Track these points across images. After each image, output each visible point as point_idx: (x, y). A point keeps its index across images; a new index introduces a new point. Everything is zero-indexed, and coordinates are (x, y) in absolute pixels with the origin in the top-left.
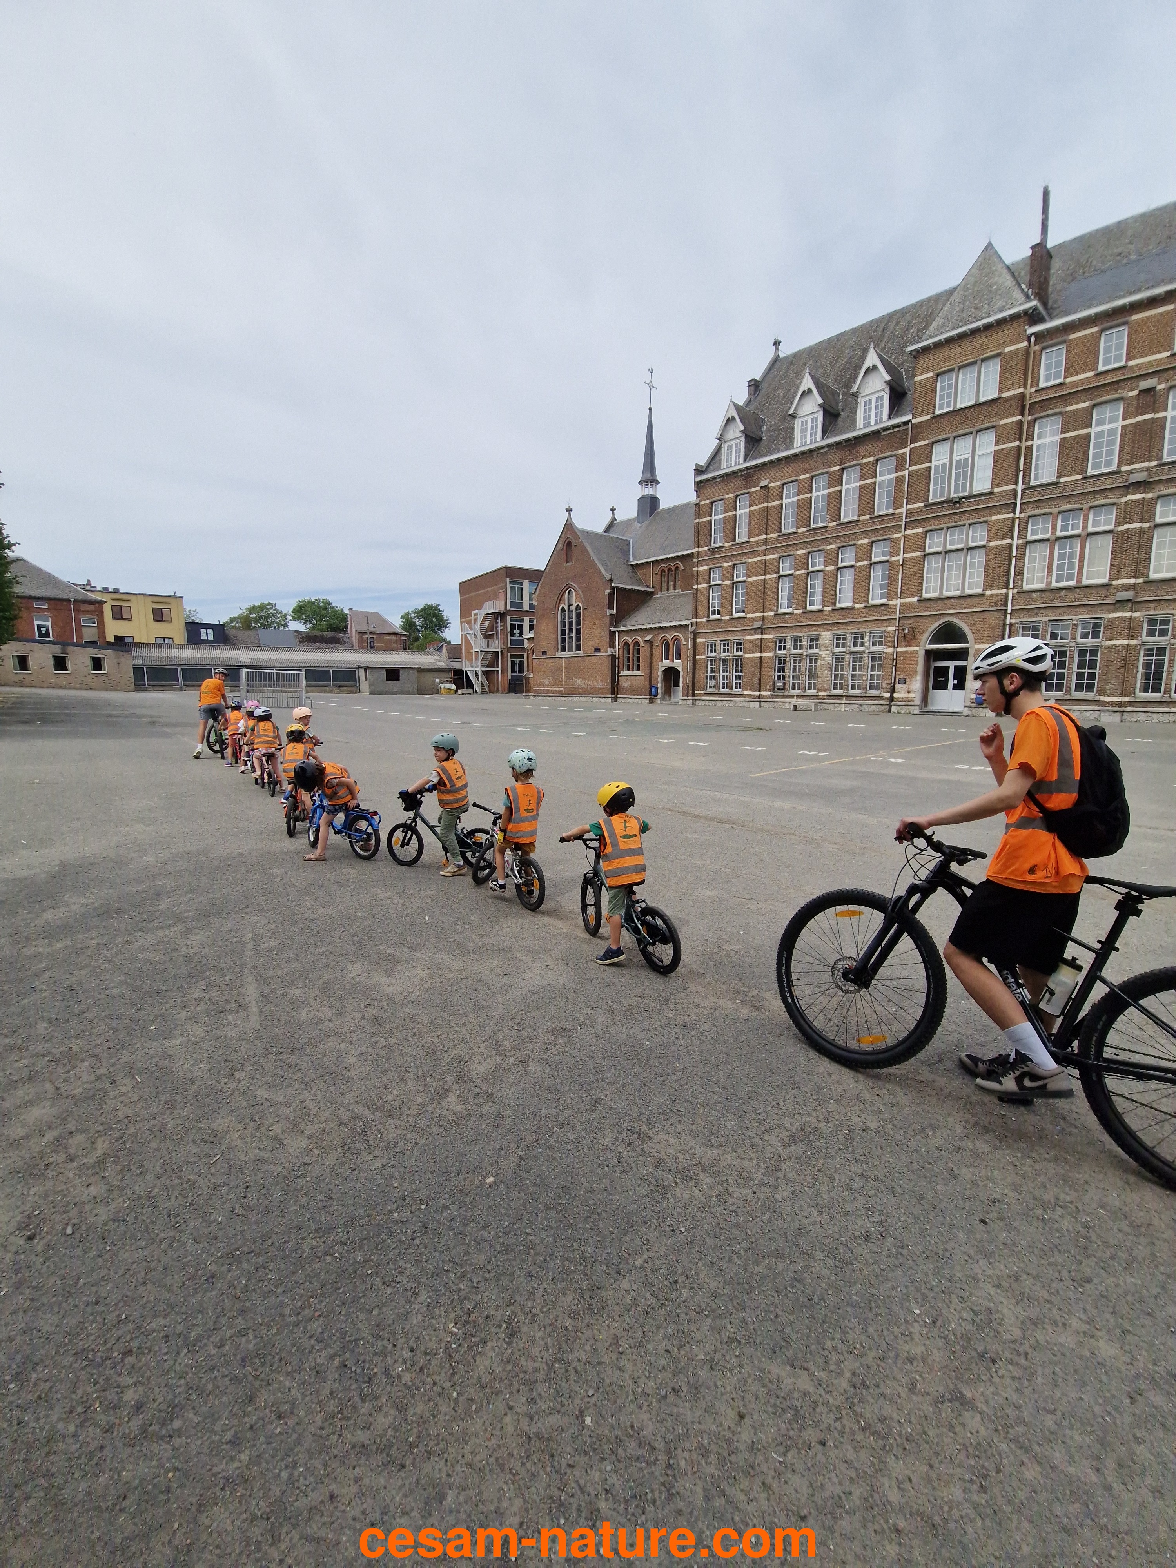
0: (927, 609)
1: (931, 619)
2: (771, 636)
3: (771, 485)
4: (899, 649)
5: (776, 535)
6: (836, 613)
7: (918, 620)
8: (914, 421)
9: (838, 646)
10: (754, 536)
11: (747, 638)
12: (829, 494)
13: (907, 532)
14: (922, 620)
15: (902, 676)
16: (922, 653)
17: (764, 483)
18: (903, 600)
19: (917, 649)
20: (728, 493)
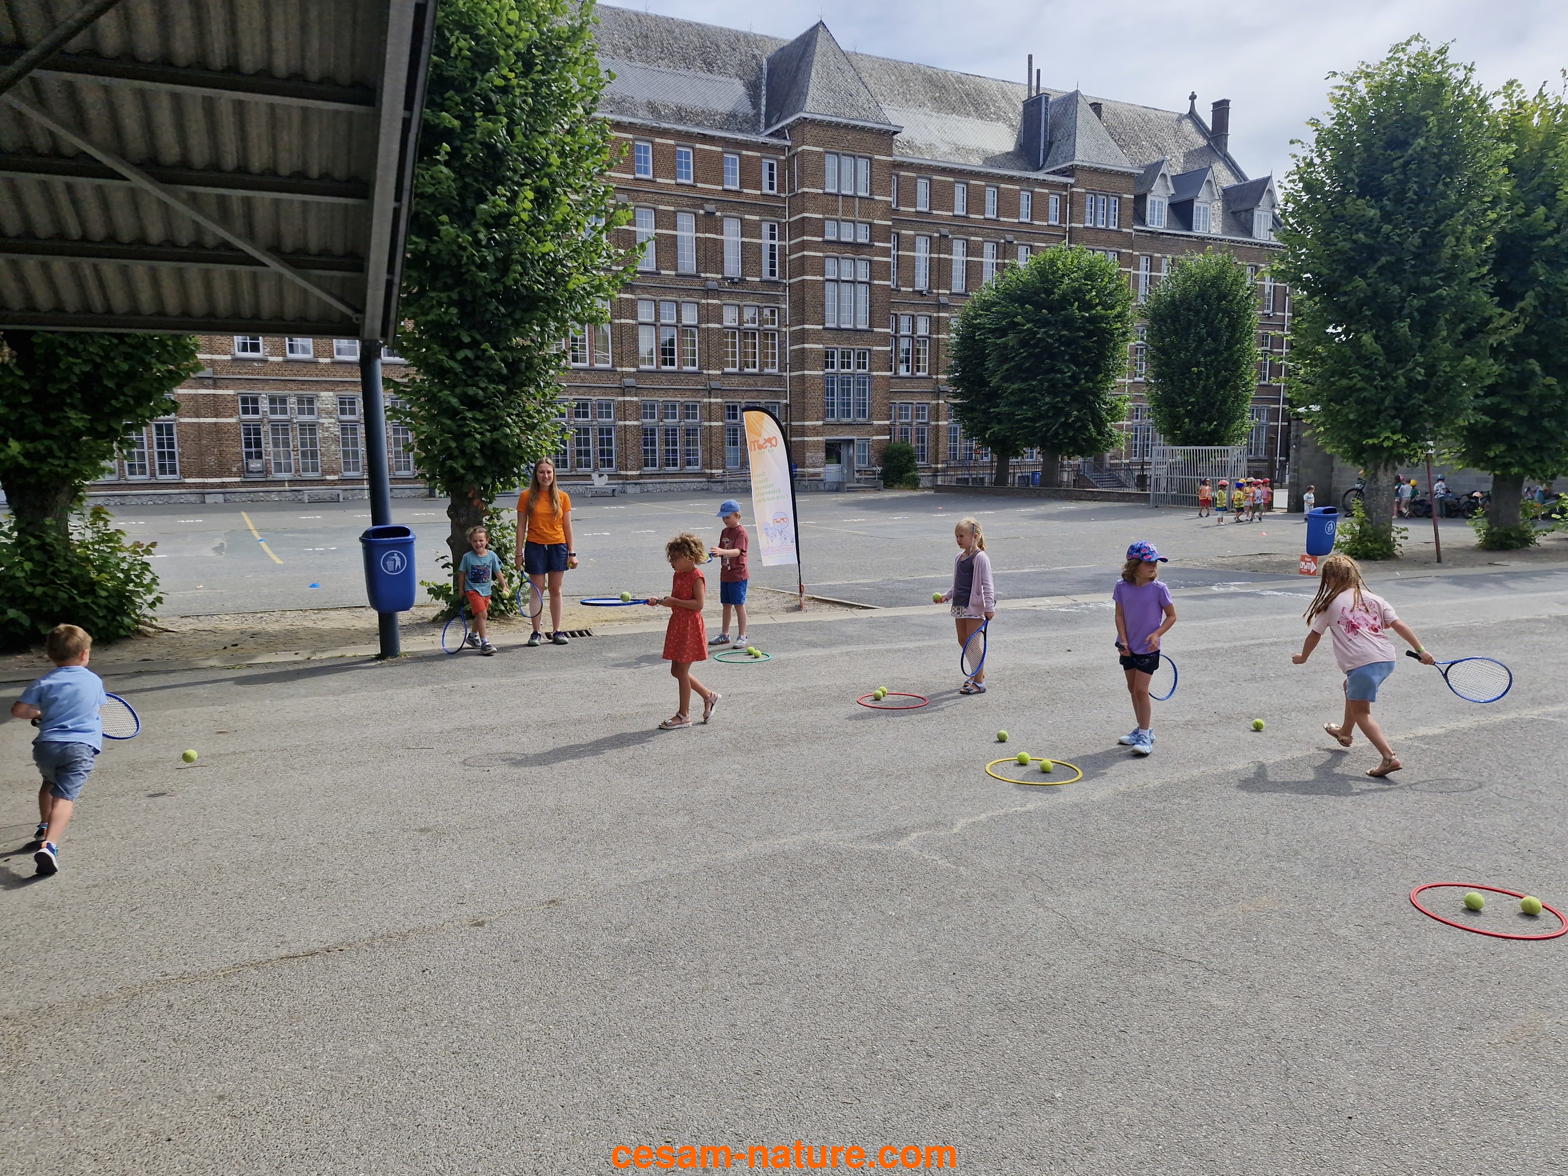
2: (231, 392)
6: (337, 367)
9: (343, 412)
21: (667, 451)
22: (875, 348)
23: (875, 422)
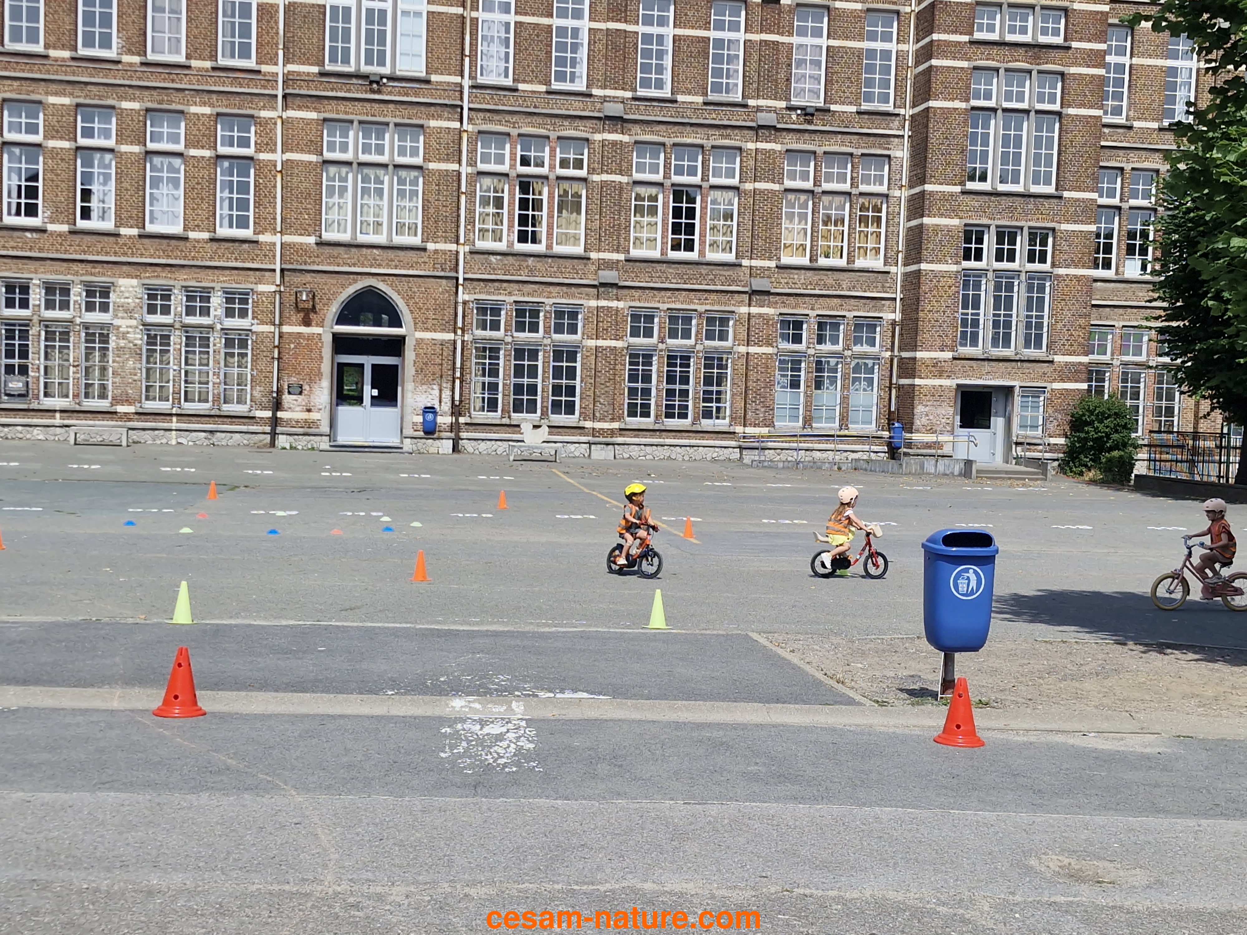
0: (333, 259)
1: (342, 278)
4: (286, 329)
6: (146, 241)
7: (319, 278)
9: (152, 310)
13: (288, 113)
14: (325, 278)
15: (293, 380)
16: (328, 339)
18: (287, 238)
19: (317, 330)
21: (670, 393)
22: (1064, 227)
23: (1058, 358)
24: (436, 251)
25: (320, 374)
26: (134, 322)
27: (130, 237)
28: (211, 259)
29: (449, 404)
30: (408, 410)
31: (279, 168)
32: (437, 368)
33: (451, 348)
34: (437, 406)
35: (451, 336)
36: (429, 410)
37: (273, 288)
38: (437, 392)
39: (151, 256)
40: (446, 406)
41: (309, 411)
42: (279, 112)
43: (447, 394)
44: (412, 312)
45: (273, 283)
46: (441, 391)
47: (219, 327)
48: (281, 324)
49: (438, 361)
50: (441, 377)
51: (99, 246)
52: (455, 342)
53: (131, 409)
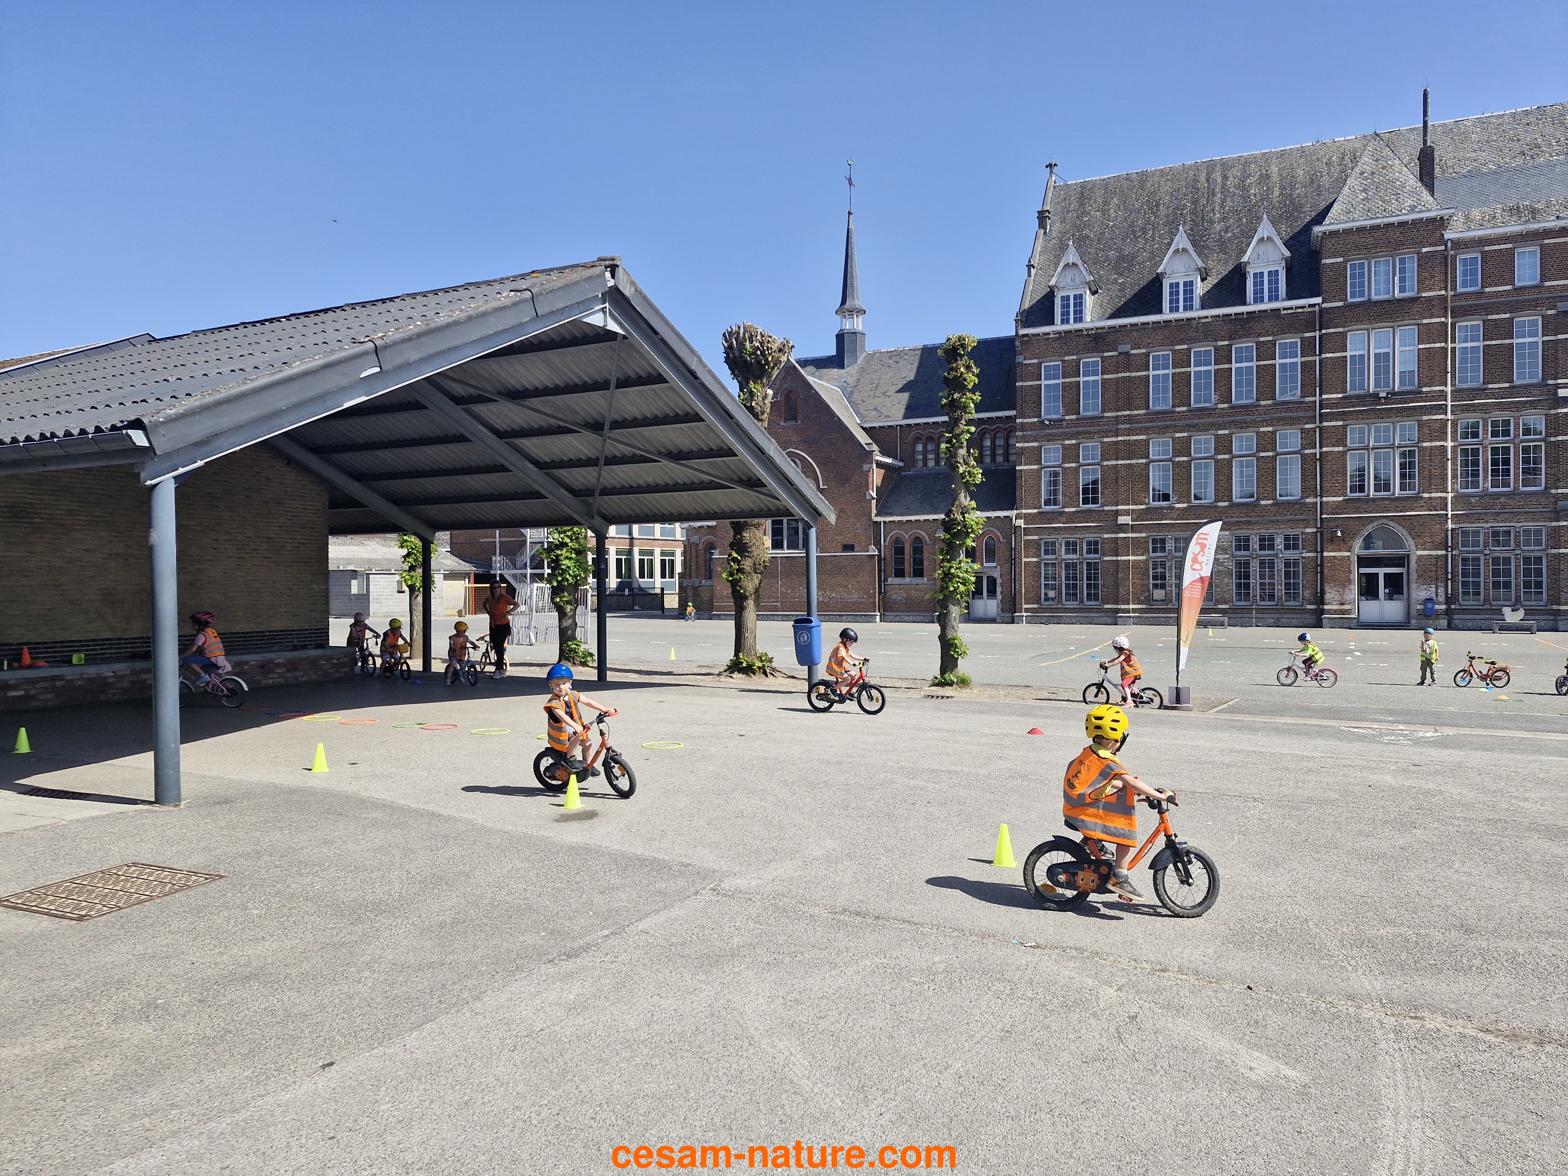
0: (1356, 509)
1: (1363, 521)
2: (1144, 535)
3: (1133, 352)
4: (1325, 554)
5: (1143, 412)
6: (1235, 510)
7: (1347, 522)
8: (1324, 305)
9: (1238, 548)
10: (1110, 410)
11: (1106, 536)
12: (1216, 371)
13: (1325, 424)
14: (1351, 522)
15: (1331, 585)
16: (1355, 559)
17: (1123, 348)
18: (1324, 499)
19: (1348, 554)
20: (1069, 355)
24: (1430, 498)
25: (1350, 581)
26: (1227, 556)
27: (1224, 507)
28: (1274, 515)
29: (1443, 596)
30: (1413, 601)
31: (1318, 457)
32: (1433, 574)
33: (1444, 560)
34: (1434, 598)
35: (1444, 552)
36: (1430, 600)
37: (1315, 530)
38: (1434, 589)
39: (1237, 517)
40: (1442, 599)
41: (1342, 604)
42: (1318, 424)
43: (1441, 590)
44: (1413, 538)
45: (1316, 527)
46: (1437, 588)
47: (1281, 555)
48: (1322, 552)
49: (1433, 569)
50: (1437, 579)
51: (1206, 514)
52: (1447, 555)
53: (1227, 606)
